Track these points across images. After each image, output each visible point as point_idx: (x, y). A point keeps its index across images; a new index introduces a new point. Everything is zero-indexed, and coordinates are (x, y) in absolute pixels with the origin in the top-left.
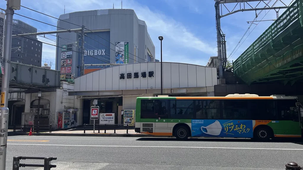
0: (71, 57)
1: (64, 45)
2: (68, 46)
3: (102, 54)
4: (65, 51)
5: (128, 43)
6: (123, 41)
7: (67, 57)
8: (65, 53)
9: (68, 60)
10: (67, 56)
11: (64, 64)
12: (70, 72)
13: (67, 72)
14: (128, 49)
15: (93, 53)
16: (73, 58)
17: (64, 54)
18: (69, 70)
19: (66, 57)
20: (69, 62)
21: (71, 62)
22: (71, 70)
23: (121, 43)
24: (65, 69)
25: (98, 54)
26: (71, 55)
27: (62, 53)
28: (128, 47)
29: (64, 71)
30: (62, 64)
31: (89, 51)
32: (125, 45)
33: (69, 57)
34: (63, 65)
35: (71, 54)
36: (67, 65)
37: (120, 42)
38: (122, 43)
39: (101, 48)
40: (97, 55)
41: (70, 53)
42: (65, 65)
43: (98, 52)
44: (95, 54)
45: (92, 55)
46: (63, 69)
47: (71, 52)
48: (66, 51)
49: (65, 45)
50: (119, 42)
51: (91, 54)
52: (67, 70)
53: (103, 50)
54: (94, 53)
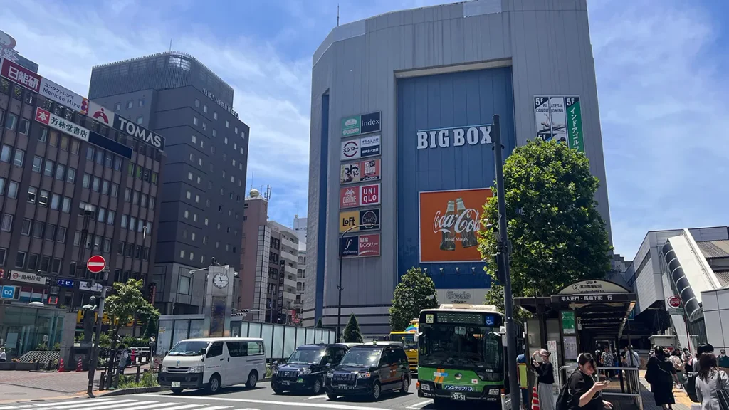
0: (378, 152)
1: (347, 118)
2: (365, 118)
3: (483, 142)
4: (355, 136)
5: (577, 100)
6: (558, 94)
7: (362, 155)
8: (356, 141)
9: (367, 164)
10: (362, 149)
11: (352, 175)
12: (377, 201)
13: (363, 202)
14: (578, 119)
15: (447, 140)
16: (383, 157)
17: (353, 145)
18: (371, 195)
19: (358, 155)
20: (368, 169)
21: (377, 169)
22: (377, 194)
23: (553, 101)
24: (357, 194)
25: (466, 141)
26: (378, 146)
27: (344, 143)
28: (578, 112)
29: (354, 198)
30: (346, 178)
31: (433, 134)
32: (567, 107)
33: (371, 154)
34: (348, 181)
35: (378, 144)
36: (362, 179)
37: (549, 96)
38: (558, 101)
39: (478, 123)
40: (462, 143)
41: (372, 140)
42: (356, 179)
43: (465, 136)
44: (456, 143)
45: (447, 144)
46: (351, 192)
47: (375, 137)
48: (360, 136)
49: (353, 117)
50: (545, 99)
51: (441, 143)
52: (363, 195)
53: (483, 129)
54: (451, 140)
